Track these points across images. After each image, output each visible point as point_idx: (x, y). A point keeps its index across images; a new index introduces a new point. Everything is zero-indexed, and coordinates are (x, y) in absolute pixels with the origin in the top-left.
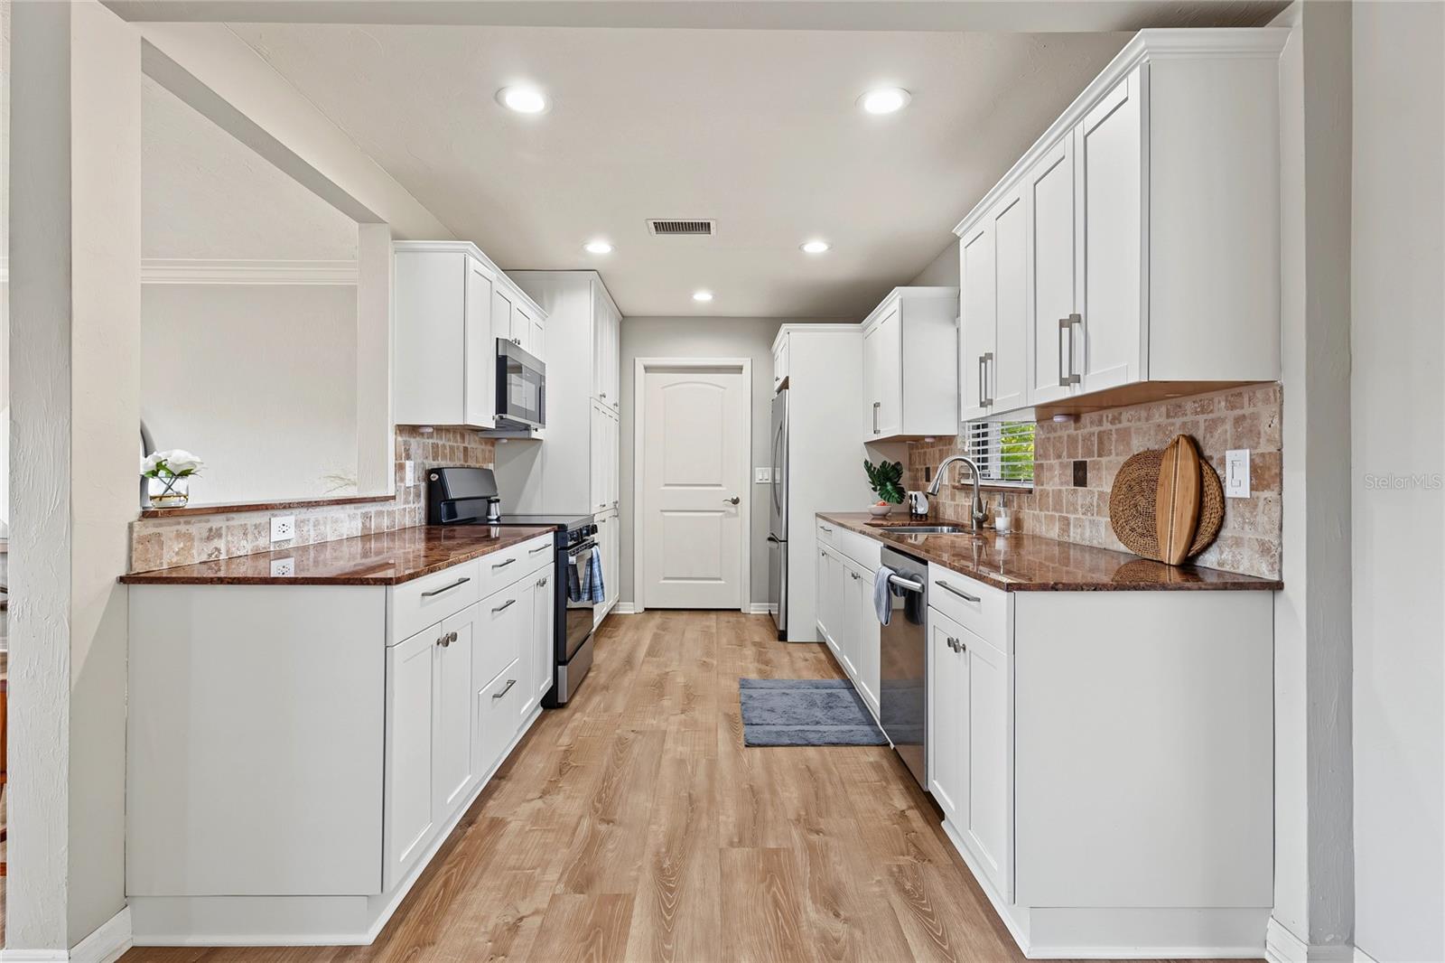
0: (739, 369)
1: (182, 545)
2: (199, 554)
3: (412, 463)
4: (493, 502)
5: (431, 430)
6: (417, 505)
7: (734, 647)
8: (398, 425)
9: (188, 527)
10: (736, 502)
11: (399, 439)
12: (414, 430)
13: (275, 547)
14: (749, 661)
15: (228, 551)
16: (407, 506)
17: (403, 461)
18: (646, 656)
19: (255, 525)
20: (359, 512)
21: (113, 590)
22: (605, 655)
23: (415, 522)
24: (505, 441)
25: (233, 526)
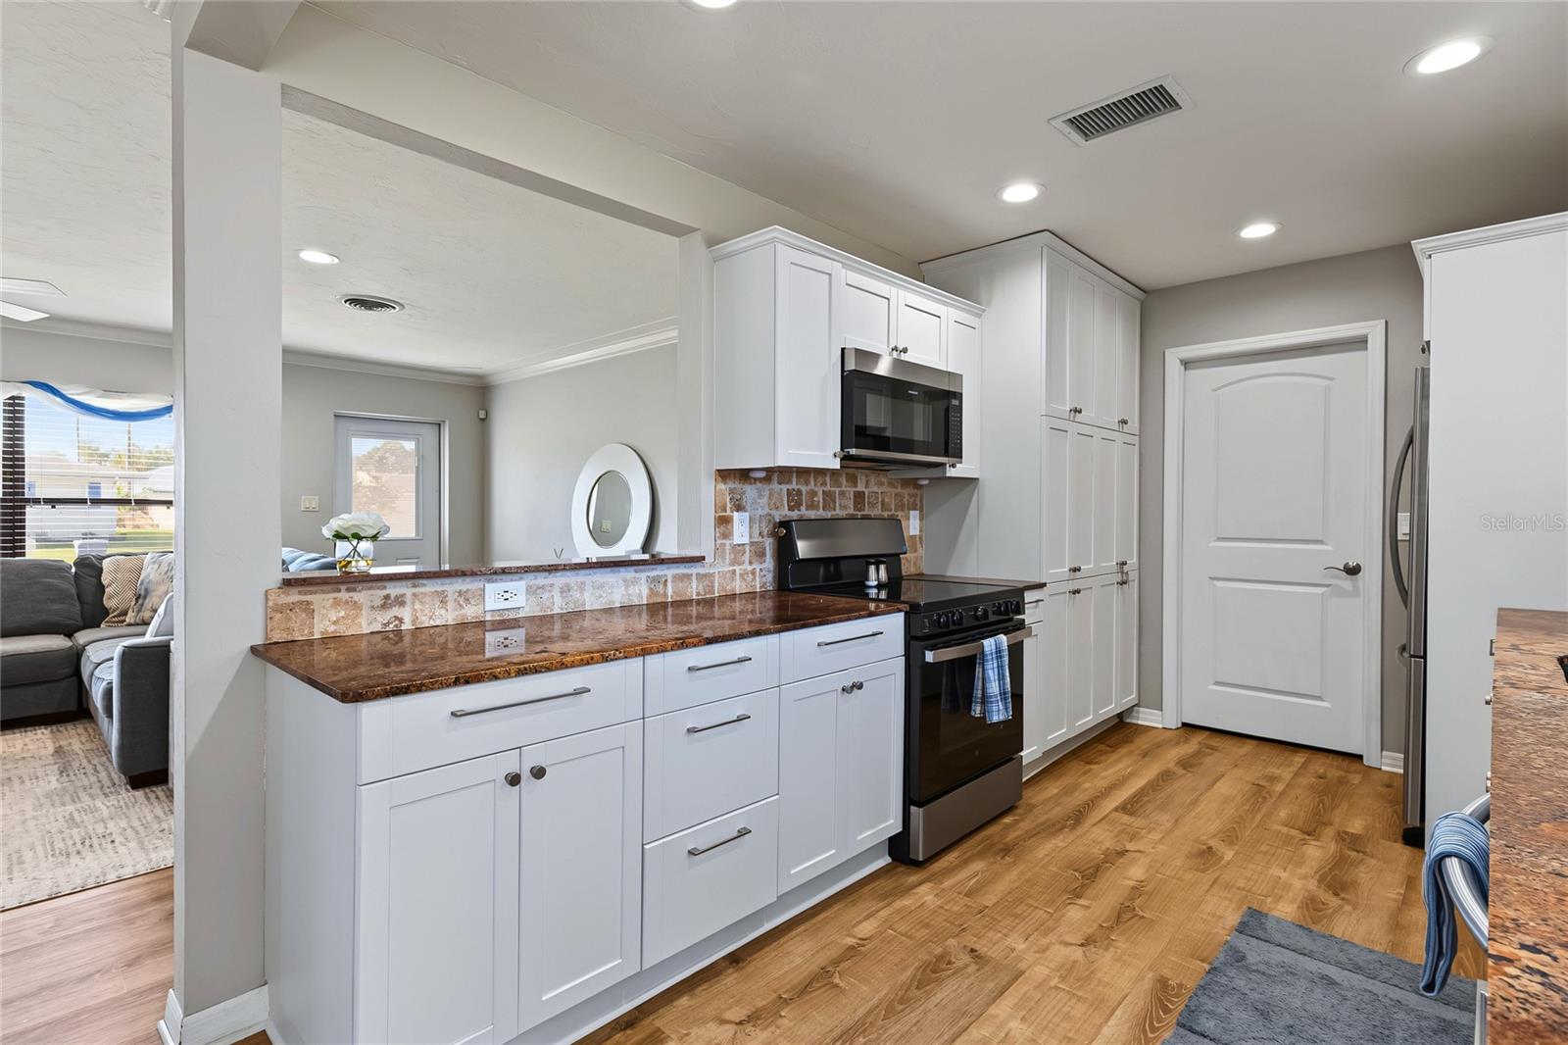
0: (1360, 343)
1: (342, 613)
2: (370, 624)
3: (746, 515)
4: (872, 563)
5: (762, 474)
6: (757, 566)
7: (1294, 832)
8: (718, 470)
9: (351, 594)
10: (1353, 571)
11: (721, 486)
12: (744, 475)
13: (492, 616)
14: (1302, 871)
15: (414, 622)
16: (737, 568)
17: (728, 513)
18: (1116, 809)
19: (460, 591)
20: (643, 575)
21: (244, 661)
22: (1056, 791)
23: (755, 586)
24: (925, 482)
25: (422, 593)
